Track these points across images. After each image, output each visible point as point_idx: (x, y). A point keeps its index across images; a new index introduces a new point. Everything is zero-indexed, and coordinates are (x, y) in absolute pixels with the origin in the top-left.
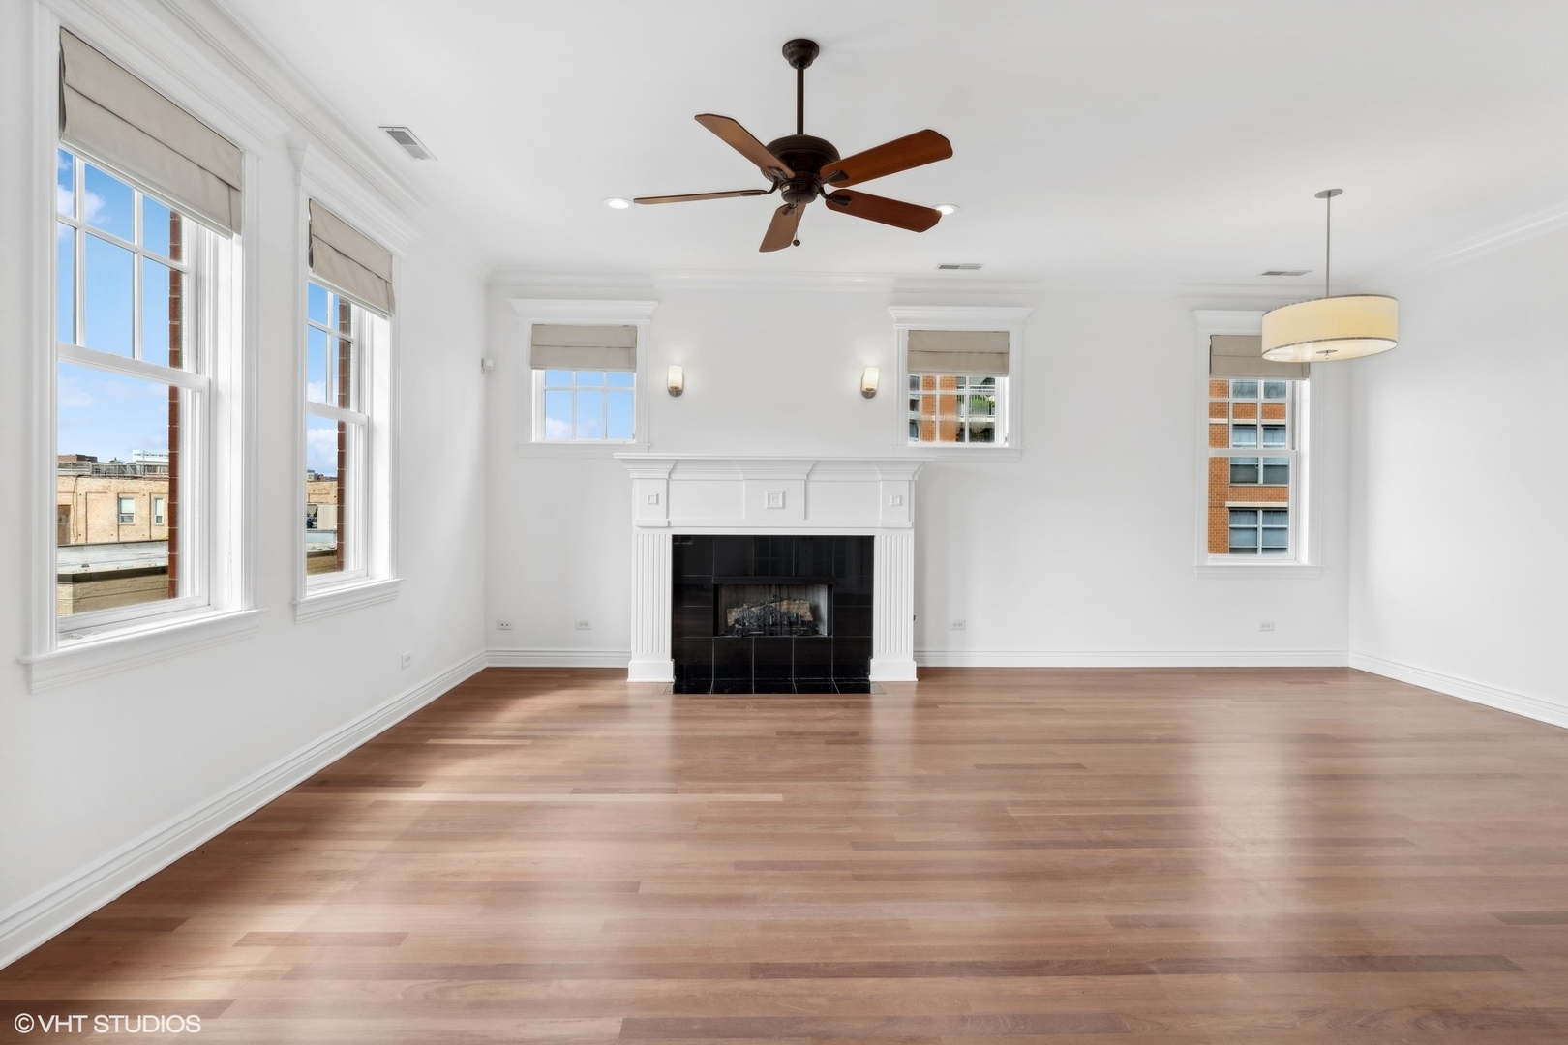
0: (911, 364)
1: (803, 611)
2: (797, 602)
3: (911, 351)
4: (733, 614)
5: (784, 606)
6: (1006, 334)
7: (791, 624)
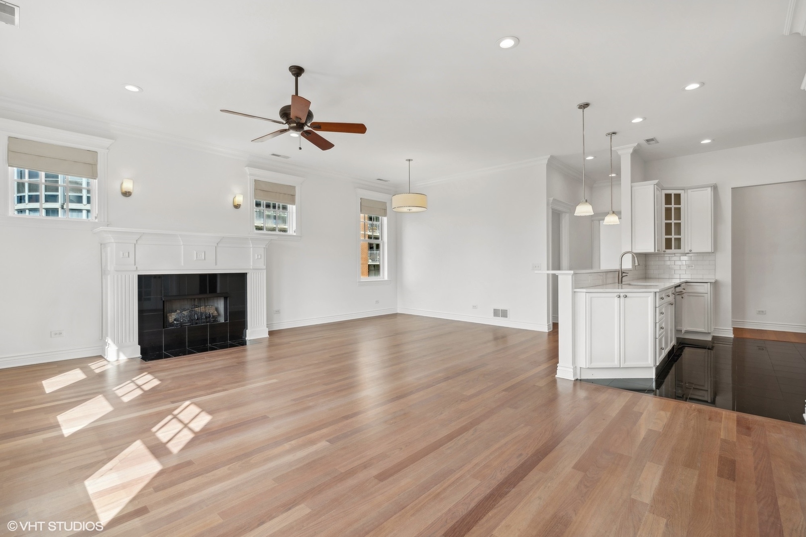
0: (256, 195)
1: (211, 311)
2: (208, 307)
3: (256, 189)
4: (173, 316)
5: (202, 309)
6: (294, 187)
7: (206, 318)
